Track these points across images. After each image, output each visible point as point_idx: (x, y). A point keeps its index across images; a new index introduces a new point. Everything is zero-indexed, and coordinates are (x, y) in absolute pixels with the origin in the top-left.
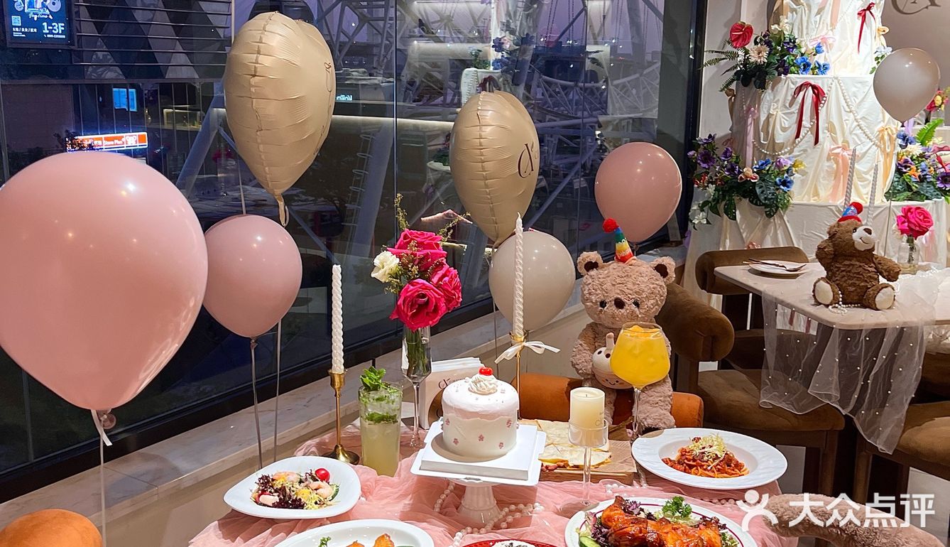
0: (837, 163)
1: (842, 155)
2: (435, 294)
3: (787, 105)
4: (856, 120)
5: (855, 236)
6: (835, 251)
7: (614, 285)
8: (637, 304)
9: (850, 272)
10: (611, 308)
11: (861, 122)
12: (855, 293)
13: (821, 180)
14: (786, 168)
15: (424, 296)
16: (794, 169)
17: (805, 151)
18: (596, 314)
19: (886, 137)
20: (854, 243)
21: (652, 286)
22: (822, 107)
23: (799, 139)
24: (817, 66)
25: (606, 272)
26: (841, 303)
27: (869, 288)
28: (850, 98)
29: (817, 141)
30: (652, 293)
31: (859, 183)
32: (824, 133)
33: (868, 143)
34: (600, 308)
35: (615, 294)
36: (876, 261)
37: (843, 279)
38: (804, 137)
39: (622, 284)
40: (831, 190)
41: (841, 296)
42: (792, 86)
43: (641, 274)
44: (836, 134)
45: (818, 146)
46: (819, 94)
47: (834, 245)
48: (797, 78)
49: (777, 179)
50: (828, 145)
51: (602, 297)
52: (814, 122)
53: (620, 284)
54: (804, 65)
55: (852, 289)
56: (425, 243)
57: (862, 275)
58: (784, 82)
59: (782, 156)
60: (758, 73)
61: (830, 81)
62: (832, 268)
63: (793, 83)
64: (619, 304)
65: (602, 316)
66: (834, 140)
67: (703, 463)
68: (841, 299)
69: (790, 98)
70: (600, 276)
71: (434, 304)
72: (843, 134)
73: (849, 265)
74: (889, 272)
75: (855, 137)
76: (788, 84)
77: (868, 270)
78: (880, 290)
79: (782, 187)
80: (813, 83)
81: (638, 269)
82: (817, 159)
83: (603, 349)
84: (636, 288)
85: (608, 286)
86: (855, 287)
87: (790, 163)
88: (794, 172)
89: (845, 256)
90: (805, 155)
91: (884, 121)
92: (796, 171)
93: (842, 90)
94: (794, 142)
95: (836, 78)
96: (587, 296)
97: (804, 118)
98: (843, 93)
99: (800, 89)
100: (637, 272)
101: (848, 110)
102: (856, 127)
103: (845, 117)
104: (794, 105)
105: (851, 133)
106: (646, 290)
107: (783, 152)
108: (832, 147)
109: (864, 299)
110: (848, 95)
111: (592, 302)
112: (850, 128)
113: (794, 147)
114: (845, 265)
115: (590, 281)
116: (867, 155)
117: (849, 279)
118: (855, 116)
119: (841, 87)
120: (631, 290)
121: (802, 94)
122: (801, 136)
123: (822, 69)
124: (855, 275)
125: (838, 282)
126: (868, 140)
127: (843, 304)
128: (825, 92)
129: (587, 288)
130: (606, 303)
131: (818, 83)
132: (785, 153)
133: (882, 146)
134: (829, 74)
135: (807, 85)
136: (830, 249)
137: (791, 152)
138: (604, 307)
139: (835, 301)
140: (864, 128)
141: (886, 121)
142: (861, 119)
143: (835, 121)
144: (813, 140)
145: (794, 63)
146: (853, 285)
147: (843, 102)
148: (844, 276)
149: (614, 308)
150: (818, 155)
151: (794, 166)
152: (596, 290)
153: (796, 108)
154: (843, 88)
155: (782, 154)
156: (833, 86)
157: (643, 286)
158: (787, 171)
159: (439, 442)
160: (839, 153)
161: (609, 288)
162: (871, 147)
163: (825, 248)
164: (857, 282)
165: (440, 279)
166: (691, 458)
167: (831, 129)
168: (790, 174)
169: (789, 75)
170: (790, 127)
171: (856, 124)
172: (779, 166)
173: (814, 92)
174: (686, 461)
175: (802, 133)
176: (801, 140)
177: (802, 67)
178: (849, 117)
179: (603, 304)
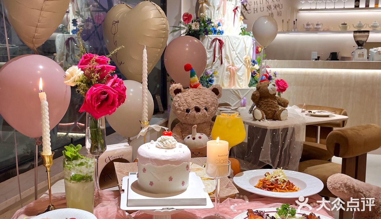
0: (230, 72)
1: (232, 69)
2: (113, 92)
3: (209, 48)
4: (236, 54)
5: (269, 88)
6: (260, 95)
7: (193, 100)
8: (206, 109)
9: (268, 104)
10: (193, 112)
11: (238, 55)
12: (271, 114)
13: (225, 79)
14: (210, 75)
15: (105, 93)
16: (214, 75)
17: (217, 67)
18: (184, 117)
19: (247, 61)
20: (268, 91)
21: (213, 99)
22: (223, 48)
23: (214, 62)
24: (219, 32)
25: (187, 93)
26: (265, 119)
27: (276, 111)
28: (233, 45)
29: (222, 63)
30: (213, 103)
31: (239, 80)
32: (224, 59)
33: (241, 64)
34: (186, 113)
35: (194, 105)
36: (277, 99)
37: (265, 108)
38: (216, 61)
39: (198, 98)
40: (229, 84)
41: (265, 115)
42: (210, 40)
43: (206, 93)
44: (229, 60)
45: (222, 65)
46: (221, 43)
47: (260, 93)
48: (212, 36)
49: (208, 79)
50: (226, 65)
51: (187, 107)
52: (220, 55)
53: (196, 99)
54: (214, 31)
55: (269, 112)
56: (101, 60)
57: (273, 105)
58: (206, 38)
59: (208, 70)
60: (195, 35)
61: (225, 37)
62: (259, 103)
63: (210, 38)
64: (197, 110)
65: (188, 118)
66: (228, 62)
67: (278, 186)
68: (265, 117)
69: (209, 45)
70: (184, 96)
71: (112, 99)
72: (232, 60)
73: (267, 102)
74: (284, 103)
75: (236, 61)
76: (209, 39)
77: (275, 103)
78: (282, 111)
79: (210, 83)
80: (219, 38)
81: (204, 91)
82: (222, 70)
83: (190, 136)
84: (205, 100)
85: (189, 100)
86: (270, 111)
87: (211, 73)
88: (214, 76)
89: (265, 97)
90: (217, 69)
91: (246, 55)
92: (215, 76)
93: (230, 41)
94: (212, 64)
95: (228, 36)
96: (178, 107)
97: (216, 53)
98: (231, 43)
99: (214, 40)
100: (204, 92)
101: (233, 50)
102: (236, 57)
103: (232, 53)
104: (211, 48)
105: (235, 59)
106: (210, 101)
107: (208, 68)
108: (228, 65)
109: (275, 116)
110: (233, 43)
111: (181, 110)
112: (234, 57)
113: (213, 66)
114: (265, 101)
115: (178, 99)
116: (241, 69)
117: (268, 108)
118: (236, 52)
119: (230, 40)
120: (203, 102)
121: (214, 43)
122: (215, 61)
123: (221, 32)
124: (270, 106)
125: (263, 109)
126: (241, 63)
127: (266, 119)
128: (224, 42)
129: (176, 103)
130: (189, 110)
131: (221, 39)
132: (209, 69)
133: (246, 65)
134: (224, 35)
135: (216, 39)
136: (258, 95)
137: (211, 68)
138: (188, 112)
139: (263, 118)
140: (239, 57)
141: (247, 54)
142: (238, 53)
143: (228, 54)
144: (220, 62)
145: (210, 30)
146: (270, 110)
147: (231, 46)
148: (265, 106)
149: (195, 112)
150: (223, 69)
151: (213, 73)
152: (183, 104)
153: (212, 49)
154: (231, 40)
155: (208, 69)
156: (227, 39)
157: (208, 100)
158: (211, 76)
159: (137, 187)
160: (231, 68)
161: (191, 101)
162: (242, 66)
163: (256, 94)
164: (271, 109)
165: (113, 84)
166: (270, 184)
167: (227, 58)
168: (212, 77)
169: (209, 35)
170: (210, 57)
171: (236, 55)
172: (207, 74)
173: (219, 42)
174: (267, 186)
175: (216, 60)
176: (215, 63)
177: (214, 32)
178: (233, 52)
179: (188, 111)
